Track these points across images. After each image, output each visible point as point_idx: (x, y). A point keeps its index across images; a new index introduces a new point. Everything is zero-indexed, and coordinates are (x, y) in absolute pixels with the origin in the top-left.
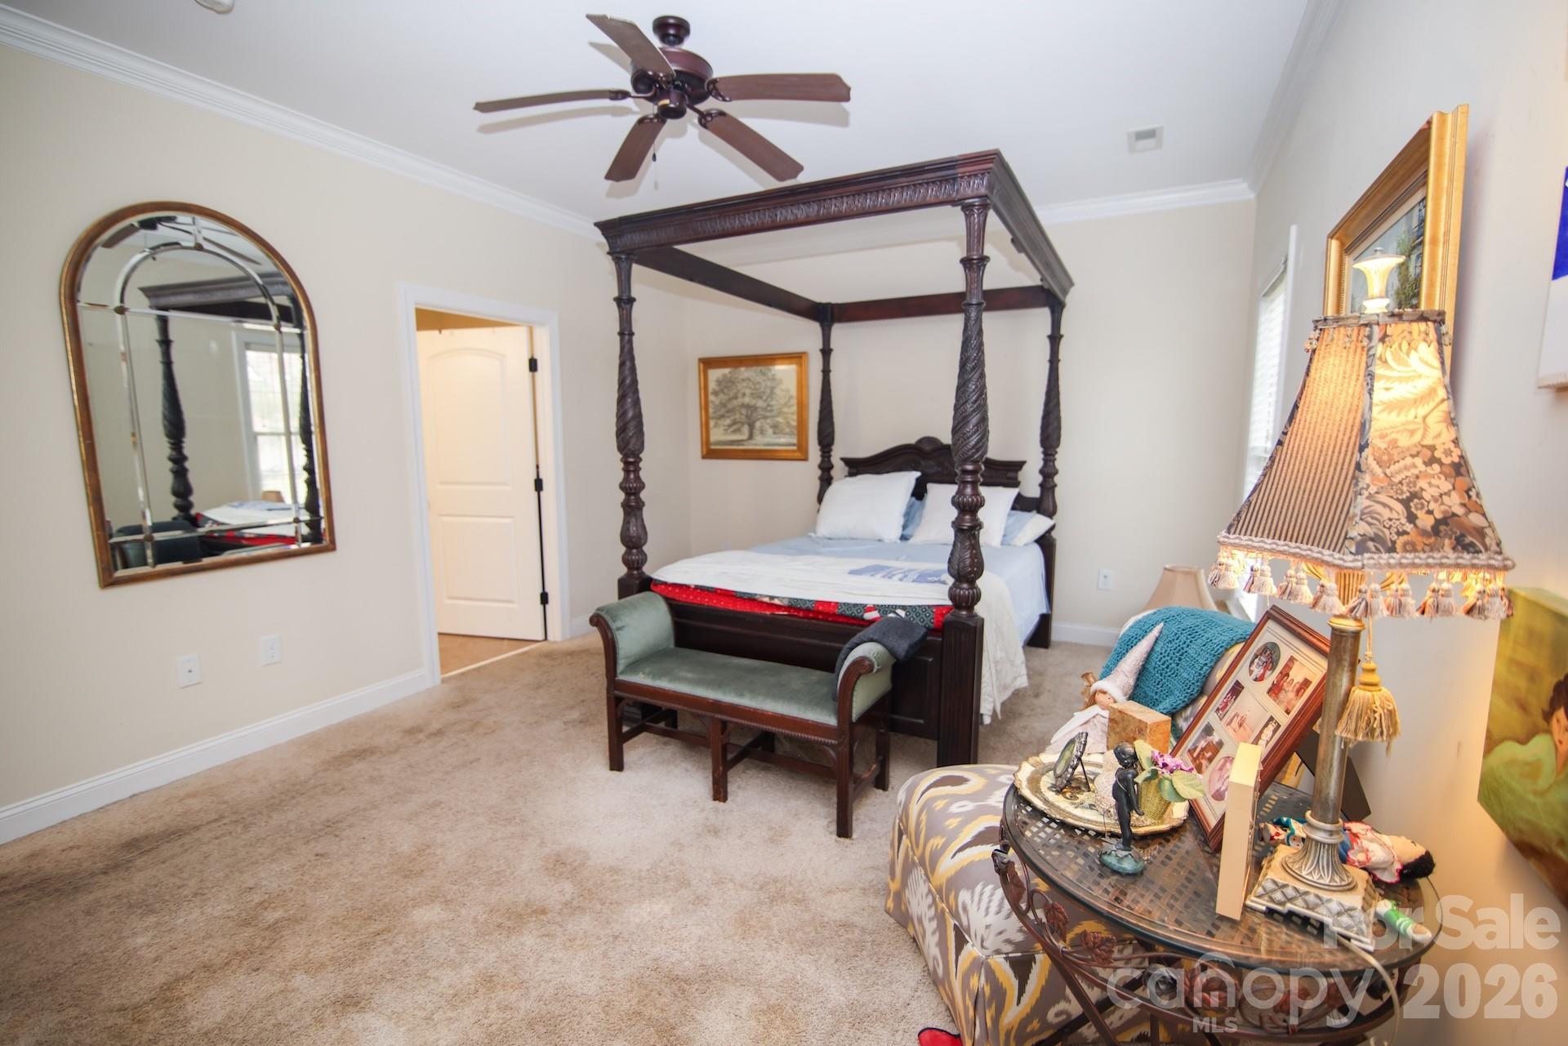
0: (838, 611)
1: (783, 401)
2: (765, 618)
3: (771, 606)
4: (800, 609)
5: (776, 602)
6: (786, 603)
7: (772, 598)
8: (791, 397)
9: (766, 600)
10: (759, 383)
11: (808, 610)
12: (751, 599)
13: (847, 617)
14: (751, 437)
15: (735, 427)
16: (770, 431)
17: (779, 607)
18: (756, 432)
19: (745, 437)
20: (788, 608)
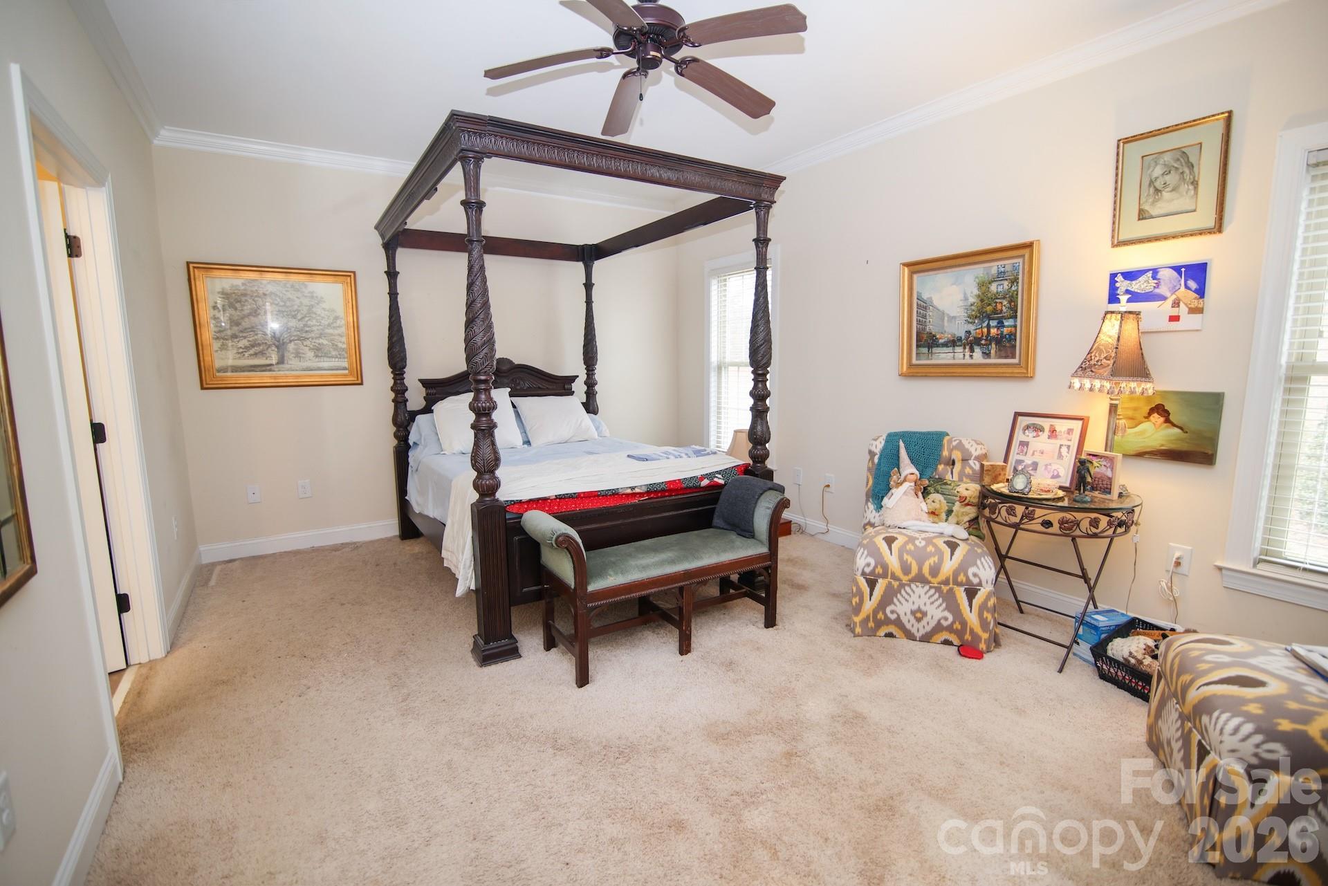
0: (685, 486)
1: (325, 322)
2: (634, 506)
3: (634, 495)
4: (656, 492)
5: (637, 490)
6: (644, 490)
7: (633, 488)
8: (336, 318)
9: (629, 491)
10: (289, 299)
11: (663, 491)
12: (614, 494)
13: (690, 488)
14: (281, 361)
15: (257, 349)
16: (310, 354)
17: (641, 494)
18: (289, 356)
19: (274, 360)
20: (648, 493)
